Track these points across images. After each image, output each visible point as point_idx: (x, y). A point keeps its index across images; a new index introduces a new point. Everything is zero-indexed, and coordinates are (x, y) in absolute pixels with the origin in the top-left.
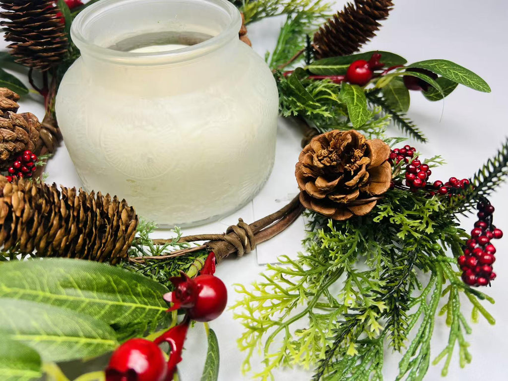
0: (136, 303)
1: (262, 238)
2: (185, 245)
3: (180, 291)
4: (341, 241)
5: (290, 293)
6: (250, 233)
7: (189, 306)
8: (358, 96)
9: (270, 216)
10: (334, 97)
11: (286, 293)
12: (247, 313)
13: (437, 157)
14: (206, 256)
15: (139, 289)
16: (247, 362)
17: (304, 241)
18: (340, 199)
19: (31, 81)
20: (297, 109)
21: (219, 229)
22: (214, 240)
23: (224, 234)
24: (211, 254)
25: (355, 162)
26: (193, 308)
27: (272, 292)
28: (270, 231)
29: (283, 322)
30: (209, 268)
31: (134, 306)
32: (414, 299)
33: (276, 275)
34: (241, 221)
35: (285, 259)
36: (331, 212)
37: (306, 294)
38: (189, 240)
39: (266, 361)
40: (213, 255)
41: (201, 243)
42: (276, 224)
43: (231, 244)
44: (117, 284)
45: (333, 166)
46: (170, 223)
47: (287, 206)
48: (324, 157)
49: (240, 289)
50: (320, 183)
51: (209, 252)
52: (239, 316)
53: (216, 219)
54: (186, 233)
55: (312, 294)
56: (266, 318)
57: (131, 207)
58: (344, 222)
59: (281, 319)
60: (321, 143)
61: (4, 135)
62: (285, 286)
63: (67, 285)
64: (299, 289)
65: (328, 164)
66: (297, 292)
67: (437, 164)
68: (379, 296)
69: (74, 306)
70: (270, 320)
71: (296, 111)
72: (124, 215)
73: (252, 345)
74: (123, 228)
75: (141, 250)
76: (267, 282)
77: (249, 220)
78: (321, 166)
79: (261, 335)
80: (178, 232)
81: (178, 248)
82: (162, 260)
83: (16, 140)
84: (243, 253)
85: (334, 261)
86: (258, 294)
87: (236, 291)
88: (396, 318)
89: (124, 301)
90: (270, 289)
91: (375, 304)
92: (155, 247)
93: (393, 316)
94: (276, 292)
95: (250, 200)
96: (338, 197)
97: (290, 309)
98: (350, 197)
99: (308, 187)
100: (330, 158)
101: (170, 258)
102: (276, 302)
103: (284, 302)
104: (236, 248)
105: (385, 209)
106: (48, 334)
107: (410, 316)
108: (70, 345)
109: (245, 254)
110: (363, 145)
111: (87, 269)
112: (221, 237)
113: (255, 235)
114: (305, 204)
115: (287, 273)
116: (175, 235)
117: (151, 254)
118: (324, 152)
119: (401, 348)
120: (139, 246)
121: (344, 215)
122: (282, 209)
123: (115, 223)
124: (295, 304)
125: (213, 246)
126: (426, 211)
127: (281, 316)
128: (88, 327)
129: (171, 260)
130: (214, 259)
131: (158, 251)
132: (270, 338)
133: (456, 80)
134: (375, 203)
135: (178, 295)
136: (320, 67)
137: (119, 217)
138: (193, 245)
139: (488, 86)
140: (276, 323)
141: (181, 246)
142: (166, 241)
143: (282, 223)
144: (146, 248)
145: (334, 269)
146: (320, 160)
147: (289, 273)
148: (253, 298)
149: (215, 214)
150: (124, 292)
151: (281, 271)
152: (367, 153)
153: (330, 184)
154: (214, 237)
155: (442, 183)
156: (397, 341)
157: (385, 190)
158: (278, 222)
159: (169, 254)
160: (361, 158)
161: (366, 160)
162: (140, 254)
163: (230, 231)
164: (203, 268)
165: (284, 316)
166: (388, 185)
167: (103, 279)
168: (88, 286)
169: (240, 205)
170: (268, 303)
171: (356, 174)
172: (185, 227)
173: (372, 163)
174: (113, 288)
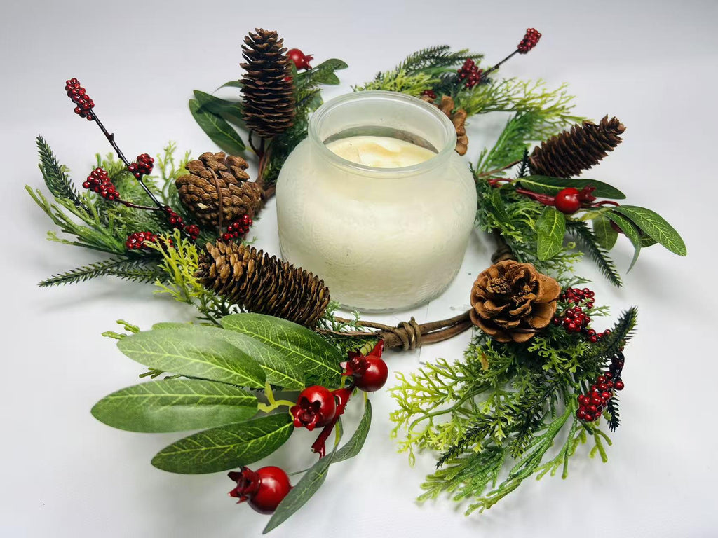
0: (322, 362)
1: (429, 339)
2: (360, 328)
3: (354, 363)
4: (496, 360)
5: (441, 391)
6: (418, 332)
7: (358, 376)
8: (557, 226)
9: (440, 322)
10: (531, 223)
11: (437, 390)
12: (403, 397)
13: (605, 307)
14: (376, 342)
15: (326, 353)
16: (395, 431)
17: (466, 353)
18: (503, 323)
19: (250, 140)
20: (493, 226)
21: (391, 322)
22: (385, 330)
23: (395, 328)
24: (380, 342)
25: (521, 295)
26: (360, 378)
27: (426, 386)
28: (437, 335)
29: (429, 412)
30: (376, 352)
31: (321, 364)
32: (545, 425)
33: (431, 373)
34: (413, 319)
35: (442, 362)
36: (494, 333)
37: (454, 396)
38: (364, 324)
39: (409, 436)
40: (382, 343)
41: (374, 330)
42: (444, 330)
43: (399, 337)
44: (314, 346)
45: (503, 294)
46: (351, 305)
47: (459, 316)
48: (496, 285)
49: (400, 376)
50: (488, 305)
51: (379, 340)
52: (396, 396)
53: (391, 312)
54: (363, 319)
55: (458, 398)
56: (416, 405)
57: (327, 288)
58: (502, 344)
59: (428, 410)
60: (499, 270)
61: (234, 200)
62: (437, 384)
63: (283, 338)
64: (448, 390)
65: (498, 292)
66: (446, 392)
67: (603, 314)
68: (511, 412)
69: (285, 352)
70: (419, 407)
71: (492, 228)
72: (321, 294)
73: (402, 420)
74: (318, 303)
75: (323, 323)
76: (423, 376)
77: (420, 321)
78: (492, 292)
79: (409, 415)
80: (356, 316)
81: (354, 329)
82: (339, 336)
83: (241, 206)
84: (407, 348)
85: (484, 374)
86: (414, 384)
87: (396, 376)
88: (522, 434)
89: (315, 359)
90: (424, 383)
91: (506, 417)
92: (336, 324)
93: (521, 432)
94: (429, 387)
95: (426, 302)
96: (500, 321)
97: (438, 404)
98: (511, 324)
99: (478, 306)
100: (501, 287)
101: (346, 336)
102: (427, 395)
103: (433, 397)
104: (403, 343)
105: (540, 342)
106: (268, 366)
107: (536, 437)
108: (280, 377)
109: (410, 349)
110: (533, 283)
111: (298, 330)
112: (392, 329)
113: (422, 335)
114: (473, 319)
115: (441, 374)
116: (354, 318)
117: (332, 329)
118: (497, 280)
119: (518, 457)
120: (324, 319)
121: (503, 338)
122: (454, 318)
123: (314, 298)
124: (442, 402)
125: (384, 335)
126: (575, 354)
127: (428, 407)
128: (291, 368)
129: (346, 338)
130: (382, 346)
131: (338, 328)
132: (416, 422)
133: (654, 237)
134: (533, 334)
135: (352, 365)
136: (532, 182)
137: (318, 295)
138: (366, 330)
139: (685, 250)
140: (423, 412)
141: (357, 328)
142: (345, 320)
143: (451, 330)
144: (328, 323)
145: (482, 381)
146: (492, 287)
147: (443, 375)
148: (409, 387)
149: (392, 307)
150: (317, 352)
151: (437, 371)
152: (536, 291)
153: (496, 309)
154: (386, 327)
155: (595, 333)
156: (516, 451)
157: (544, 326)
158: (447, 329)
159: (346, 333)
160: (528, 293)
161: (532, 296)
162: (323, 326)
163: (401, 326)
164: (372, 351)
165: (431, 408)
166: (548, 322)
167: (306, 339)
168: (295, 342)
169: (416, 304)
170: (420, 394)
171: (520, 306)
172: (364, 313)
173: (537, 300)
174: (310, 348)
